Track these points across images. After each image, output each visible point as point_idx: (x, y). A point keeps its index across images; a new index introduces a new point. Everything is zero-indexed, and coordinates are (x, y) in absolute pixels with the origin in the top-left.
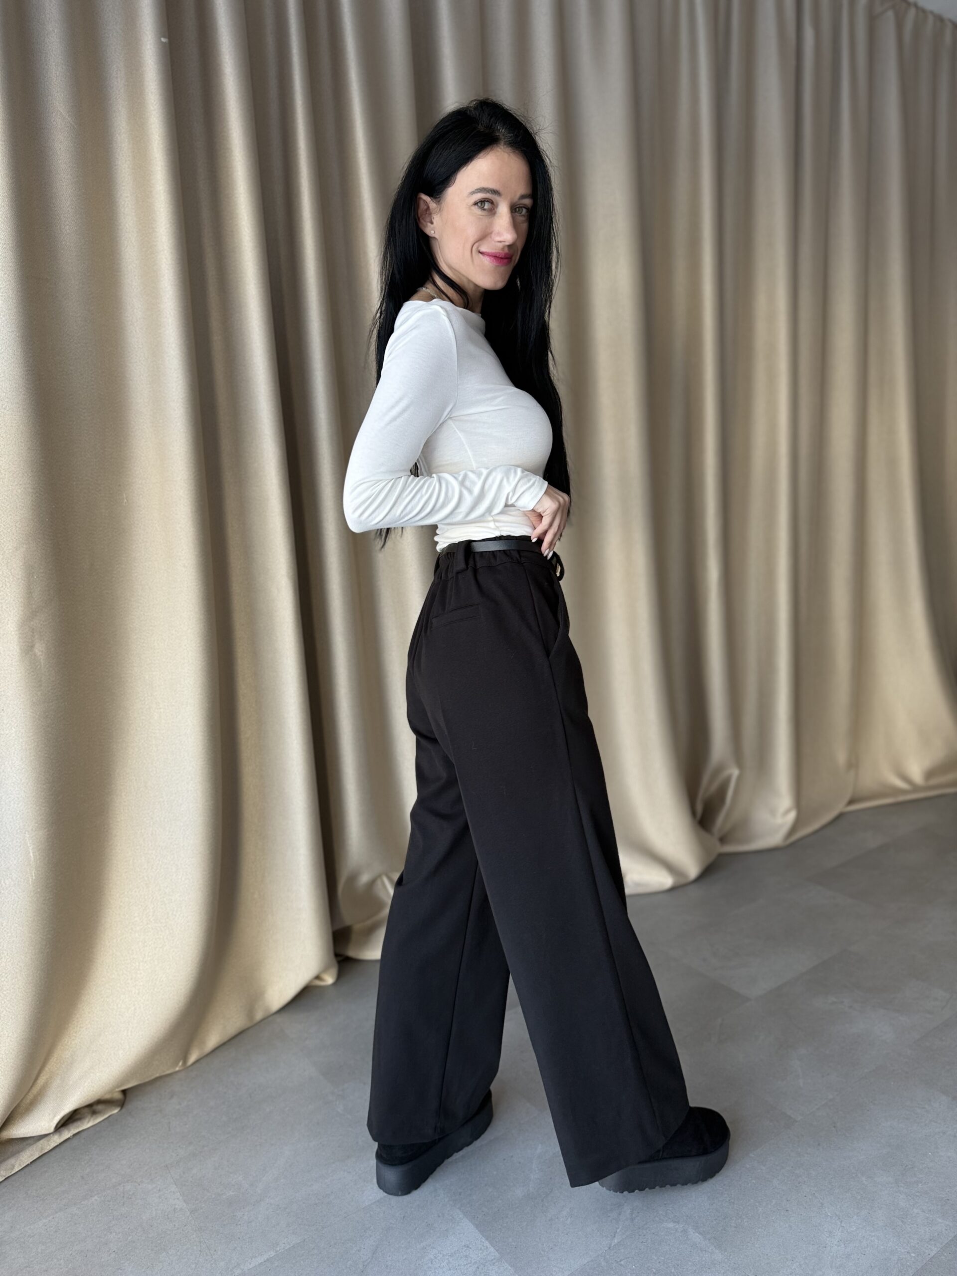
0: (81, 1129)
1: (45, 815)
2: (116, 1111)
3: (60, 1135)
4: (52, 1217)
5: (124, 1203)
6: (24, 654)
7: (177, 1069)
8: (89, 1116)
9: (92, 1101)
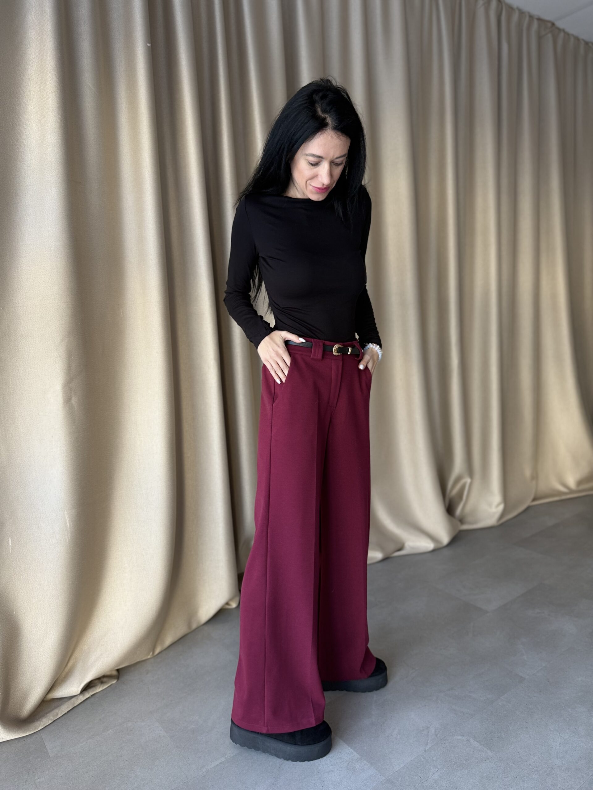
0: (95, 692)
1: (76, 500)
2: (114, 682)
3: (84, 696)
4: (85, 742)
5: (128, 734)
6: (66, 404)
7: (149, 657)
8: (100, 685)
9: (100, 676)
